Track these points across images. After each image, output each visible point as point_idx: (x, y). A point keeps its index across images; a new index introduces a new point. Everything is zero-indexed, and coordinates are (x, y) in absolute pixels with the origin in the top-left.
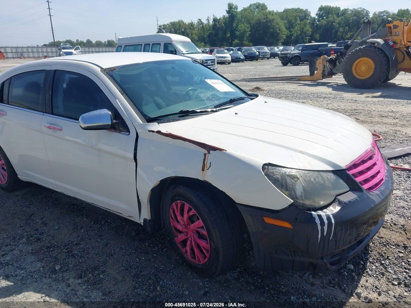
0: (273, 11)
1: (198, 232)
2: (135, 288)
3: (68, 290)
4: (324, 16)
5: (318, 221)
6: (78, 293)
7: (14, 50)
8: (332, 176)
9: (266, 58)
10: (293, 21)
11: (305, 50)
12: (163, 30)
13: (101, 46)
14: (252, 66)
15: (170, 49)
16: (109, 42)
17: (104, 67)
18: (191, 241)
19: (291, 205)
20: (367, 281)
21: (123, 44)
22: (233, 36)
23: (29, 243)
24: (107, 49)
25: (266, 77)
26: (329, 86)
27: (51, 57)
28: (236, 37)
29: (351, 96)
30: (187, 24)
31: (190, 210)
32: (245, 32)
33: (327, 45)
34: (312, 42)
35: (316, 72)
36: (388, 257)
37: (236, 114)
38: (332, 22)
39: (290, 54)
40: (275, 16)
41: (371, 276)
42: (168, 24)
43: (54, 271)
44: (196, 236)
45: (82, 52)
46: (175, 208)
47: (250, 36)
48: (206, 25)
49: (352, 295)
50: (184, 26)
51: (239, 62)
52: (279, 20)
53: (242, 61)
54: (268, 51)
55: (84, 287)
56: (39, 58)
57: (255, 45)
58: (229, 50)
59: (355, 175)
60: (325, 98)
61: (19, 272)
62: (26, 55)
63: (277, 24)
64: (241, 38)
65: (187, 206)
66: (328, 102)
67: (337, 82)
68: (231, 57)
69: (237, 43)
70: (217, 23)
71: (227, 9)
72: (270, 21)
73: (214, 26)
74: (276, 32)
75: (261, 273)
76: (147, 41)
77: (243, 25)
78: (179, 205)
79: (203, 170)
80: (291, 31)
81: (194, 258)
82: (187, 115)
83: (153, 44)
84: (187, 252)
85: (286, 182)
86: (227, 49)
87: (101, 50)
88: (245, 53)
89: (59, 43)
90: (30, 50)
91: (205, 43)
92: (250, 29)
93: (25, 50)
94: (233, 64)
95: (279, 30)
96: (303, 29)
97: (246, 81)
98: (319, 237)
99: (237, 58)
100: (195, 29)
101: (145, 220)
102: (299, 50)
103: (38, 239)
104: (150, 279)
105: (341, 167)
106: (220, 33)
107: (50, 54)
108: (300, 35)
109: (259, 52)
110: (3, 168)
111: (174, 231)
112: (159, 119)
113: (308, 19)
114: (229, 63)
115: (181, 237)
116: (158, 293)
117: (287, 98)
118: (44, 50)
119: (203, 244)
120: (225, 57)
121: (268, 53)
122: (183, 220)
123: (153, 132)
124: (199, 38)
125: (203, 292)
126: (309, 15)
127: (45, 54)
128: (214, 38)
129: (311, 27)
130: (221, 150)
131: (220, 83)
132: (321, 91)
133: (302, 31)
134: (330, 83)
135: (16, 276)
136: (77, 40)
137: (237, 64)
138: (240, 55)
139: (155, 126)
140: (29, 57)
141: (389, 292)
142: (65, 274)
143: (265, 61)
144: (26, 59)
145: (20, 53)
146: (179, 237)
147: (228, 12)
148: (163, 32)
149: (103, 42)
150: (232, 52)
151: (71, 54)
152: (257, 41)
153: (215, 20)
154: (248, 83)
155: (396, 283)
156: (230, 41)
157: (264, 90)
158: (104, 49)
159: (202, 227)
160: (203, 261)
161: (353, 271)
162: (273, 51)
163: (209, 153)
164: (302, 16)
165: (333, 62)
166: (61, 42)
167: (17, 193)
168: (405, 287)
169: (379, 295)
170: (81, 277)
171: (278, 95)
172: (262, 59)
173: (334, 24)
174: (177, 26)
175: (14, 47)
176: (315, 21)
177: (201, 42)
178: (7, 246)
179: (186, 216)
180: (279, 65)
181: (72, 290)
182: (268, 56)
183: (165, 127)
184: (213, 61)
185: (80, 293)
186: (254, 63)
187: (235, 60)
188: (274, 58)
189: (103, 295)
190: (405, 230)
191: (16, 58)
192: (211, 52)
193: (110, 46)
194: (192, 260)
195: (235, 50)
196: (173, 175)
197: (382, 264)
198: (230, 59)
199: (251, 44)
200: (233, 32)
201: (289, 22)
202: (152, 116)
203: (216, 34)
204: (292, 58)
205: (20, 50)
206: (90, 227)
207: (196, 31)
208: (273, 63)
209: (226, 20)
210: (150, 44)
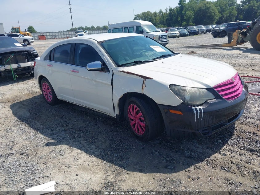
0: (210, 1)
1: (140, 119)
2: (110, 145)
3: (80, 145)
4: (247, 3)
5: (195, 111)
6: (85, 146)
7: (51, 34)
8: (205, 90)
9: (203, 33)
10: (224, 7)
11: (229, 27)
12: (137, 18)
13: (100, 30)
14: (193, 39)
15: (140, 30)
16: (104, 27)
17: (99, 41)
18: (137, 124)
19: (182, 103)
20: (227, 147)
21: (112, 28)
22: (183, 20)
23: (63, 126)
24: (103, 31)
25: (200, 45)
26: (240, 50)
27: (71, 37)
28: (185, 20)
29: (254, 56)
30: (153, 13)
31: (136, 108)
32: (190, 16)
33: (245, 22)
34: (237, 21)
35: (232, 41)
36: (242, 137)
37: (162, 62)
38: (252, 7)
39: (218, 29)
40: (211, 5)
41: (229, 145)
42: (140, 14)
43: (74, 138)
44: (139, 121)
45: (88, 34)
46: (130, 108)
47: (194, 19)
48: (165, 13)
49: (217, 153)
50: (151, 15)
51: (185, 36)
52: (214, 7)
53: (187, 35)
54: (205, 28)
55: (87, 144)
56: (64, 38)
57: (196, 25)
58: (178, 29)
59: (219, 91)
60: (235, 57)
61: (58, 137)
62: (57, 37)
63: (213, 10)
64: (188, 21)
65: (135, 106)
66: (236, 60)
67: (247, 47)
68: (180, 33)
69: (185, 24)
70: (172, 12)
71: (179, 2)
72: (208, 8)
73: (170, 13)
74: (212, 15)
75: (172, 141)
76: (126, 26)
77: (189, 12)
78: (132, 106)
79: (142, 89)
80: (222, 14)
81: (139, 132)
82: (138, 64)
83: (129, 27)
84: (135, 130)
85: (180, 93)
86: (177, 28)
87: (99, 32)
88: (189, 30)
89: (76, 29)
90: (60, 34)
91: (164, 25)
92: (194, 14)
93: (57, 34)
94: (181, 38)
95: (214, 14)
96: (231, 12)
97: (187, 48)
98: (196, 119)
99: (184, 34)
100: (158, 16)
101: (116, 115)
102: (225, 27)
103: (67, 125)
104: (118, 142)
105: (211, 86)
106: (174, 18)
107: (71, 36)
108: (229, 16)
109: (198, 29)
110: (50, 93)
111: (130, 120)
112: (123, 66)
113: (234, 5)
114: (178, 37)
115: (133, 122)
116: (121, 147)
117: (210, 57)
118: (67, 33)
119: (142, 124)
120: (176, 34)
121: (205, 29)
122: (133, 114)
123: (120, 71)
124: (160, 22)
125: (142, 148)
126: (236, 3)
127: (68, 36)
128: (170, 21)
129: (237, 11)
130: (151, 78)
131: (158, 48)
132: (234, 53)
133: (230, 13)
134: (242, 48)
135: (58, 138)
136: (86, 27)
137: (184, 37)
138: (186, 32)
139: (121, 69)
140: (59, 38)
141: (237, 152)
142: (79, 139)
143: (203, 35)
144: (58, 39)
145: (54, 36)
146: (132, 122)
147: (179, 4)
148: (137, 20)
149: (101, 27)
150: (180, 30)
151: (82, 35)
152: (198, 22)
153: (171, 10)
154: (188, 49)
155: (242, 149)
156: (180, 23)
157: (197, 53)
158: (101, 32)
159: (142, 116)
160: (143, 133)
161: (221, 143)
162: (208, 29)
163: (145, 80)
164: (231, 4)
165: (244, 34)
166: (77, 28)
167: (56, 106)
168: (247, 150)
169: (232, 153)
170: (86, 140)
171: (205, 56)
172: (201, 34)
173: (254, 7)
174: (146, 15)
175: (51, 33)
176: (240, 6)
177: (162, 24)
178: (53, 127)
179: (134, 111)
180: (211, 37)
181: (82, 145)
182: (205, 32)
183: (126, 69)
184: (166, 36)
185: (86, 146)
186: (195, 36)
187: (183, 35)
188: (209, 33)
189: (96, 147)
190: (257, 126)
191: (52, 39)
192: (167, 31)
193: (105, 29)
194: (138, 134)
195: (183, 29)
196: (129, 91)
197: (237, 140)
198: (179, 34)
199: (194, 24)
200: (182, 17)
201: (221, 8)
202: (120, 64)
203: (171, 19)
204: (220, 33)
205: (54, 34)
206: (91, 121)
207: (158, 17)
208: (208, 36)
209: (178, 10)
210: (127, 27)
